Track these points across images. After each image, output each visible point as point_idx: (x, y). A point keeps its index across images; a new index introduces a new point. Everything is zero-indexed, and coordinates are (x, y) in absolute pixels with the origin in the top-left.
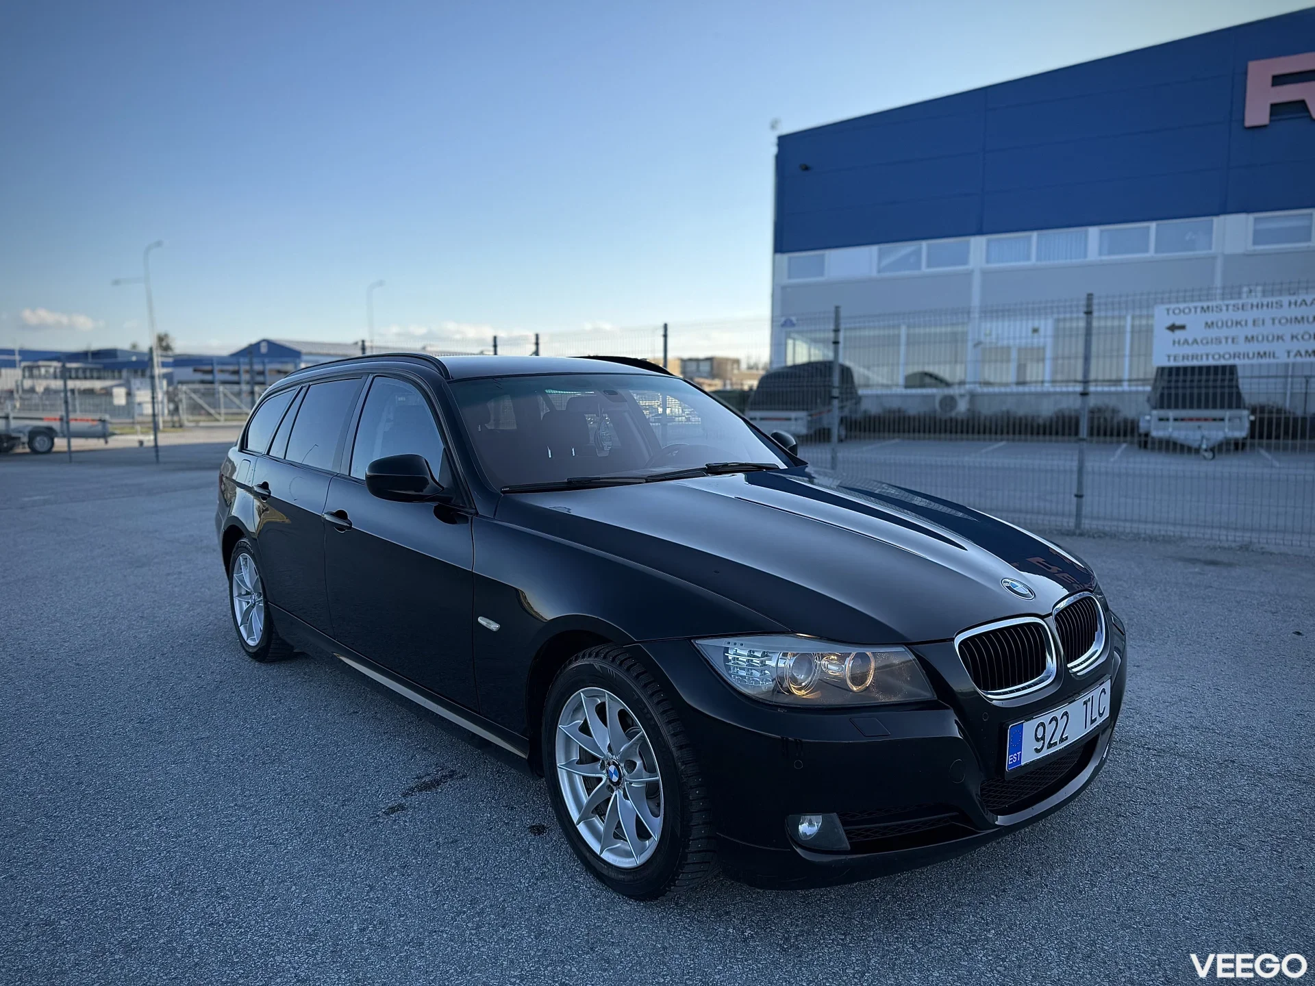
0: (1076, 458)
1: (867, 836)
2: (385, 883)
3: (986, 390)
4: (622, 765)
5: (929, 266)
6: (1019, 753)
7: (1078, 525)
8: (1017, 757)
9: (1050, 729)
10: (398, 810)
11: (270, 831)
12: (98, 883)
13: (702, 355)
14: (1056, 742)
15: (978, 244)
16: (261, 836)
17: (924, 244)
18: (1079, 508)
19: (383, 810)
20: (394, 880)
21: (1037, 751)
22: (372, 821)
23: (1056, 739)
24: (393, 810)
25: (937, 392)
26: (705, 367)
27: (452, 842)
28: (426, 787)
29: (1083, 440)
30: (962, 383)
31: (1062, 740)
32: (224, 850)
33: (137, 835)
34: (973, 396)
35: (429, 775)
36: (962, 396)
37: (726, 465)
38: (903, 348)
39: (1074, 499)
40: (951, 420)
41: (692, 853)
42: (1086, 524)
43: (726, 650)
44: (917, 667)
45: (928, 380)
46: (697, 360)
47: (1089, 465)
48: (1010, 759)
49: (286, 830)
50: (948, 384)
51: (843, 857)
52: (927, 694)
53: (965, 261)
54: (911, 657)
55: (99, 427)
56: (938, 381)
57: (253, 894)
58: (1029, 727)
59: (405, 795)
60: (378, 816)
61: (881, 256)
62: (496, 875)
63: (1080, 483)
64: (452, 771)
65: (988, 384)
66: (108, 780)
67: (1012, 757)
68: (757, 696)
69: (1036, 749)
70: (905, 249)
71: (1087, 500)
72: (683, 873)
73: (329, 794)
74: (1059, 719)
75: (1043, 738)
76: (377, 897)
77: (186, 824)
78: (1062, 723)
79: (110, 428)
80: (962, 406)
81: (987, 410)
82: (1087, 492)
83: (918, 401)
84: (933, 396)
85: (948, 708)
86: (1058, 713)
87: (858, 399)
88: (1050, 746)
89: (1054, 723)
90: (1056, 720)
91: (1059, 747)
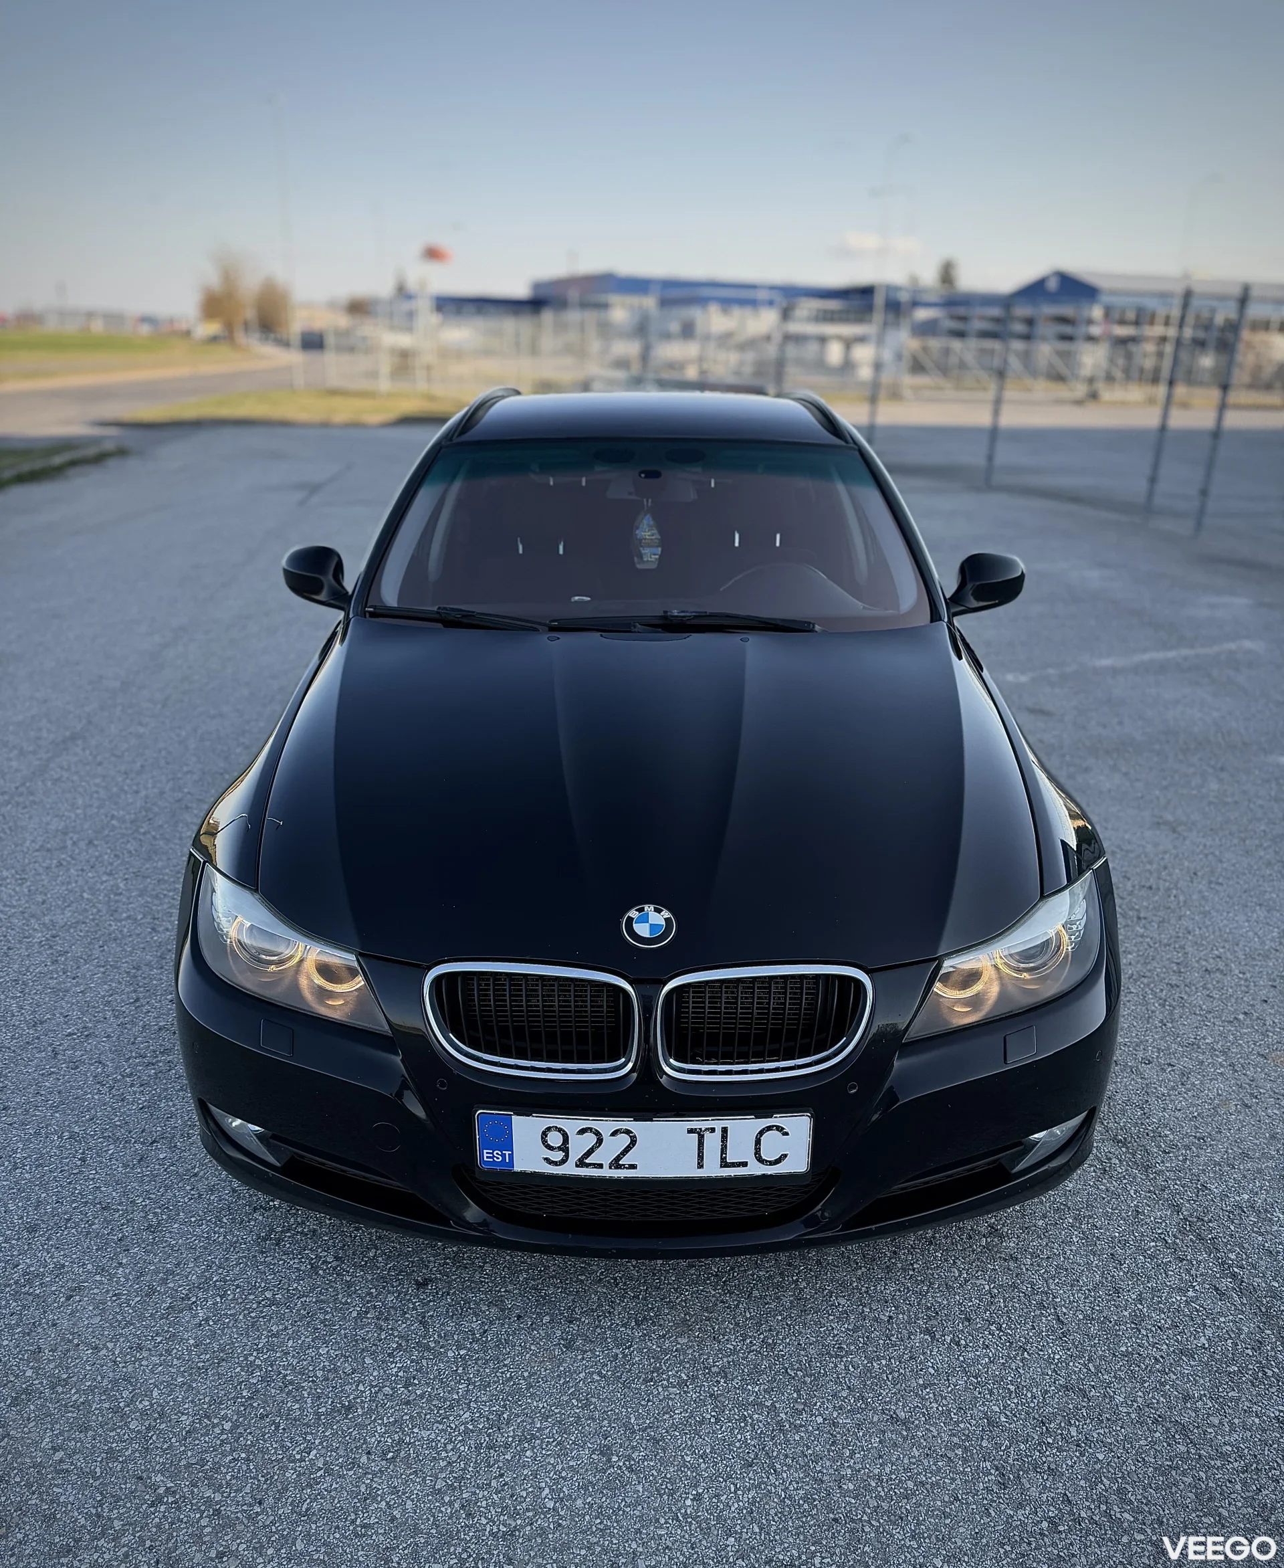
6: (507, 1153)
8: (503, 1156)
9: (580, 1143)
14: (601, 1163)
21: (549, 1162)
23: (601, 1159)
31: (616, 1166)
51: (268, 1171)
58: (526, 1126)
67: (492, 1153)
69: (546, 1159)
74: (607, 1134)
75: (564, 1149)
78: (615, 1143)
85: (398, 1054)
86: (606, 1125)
88: (583, 1165)
89: (591, 1139)
90: (596, 1135)
91: (607, 1173)
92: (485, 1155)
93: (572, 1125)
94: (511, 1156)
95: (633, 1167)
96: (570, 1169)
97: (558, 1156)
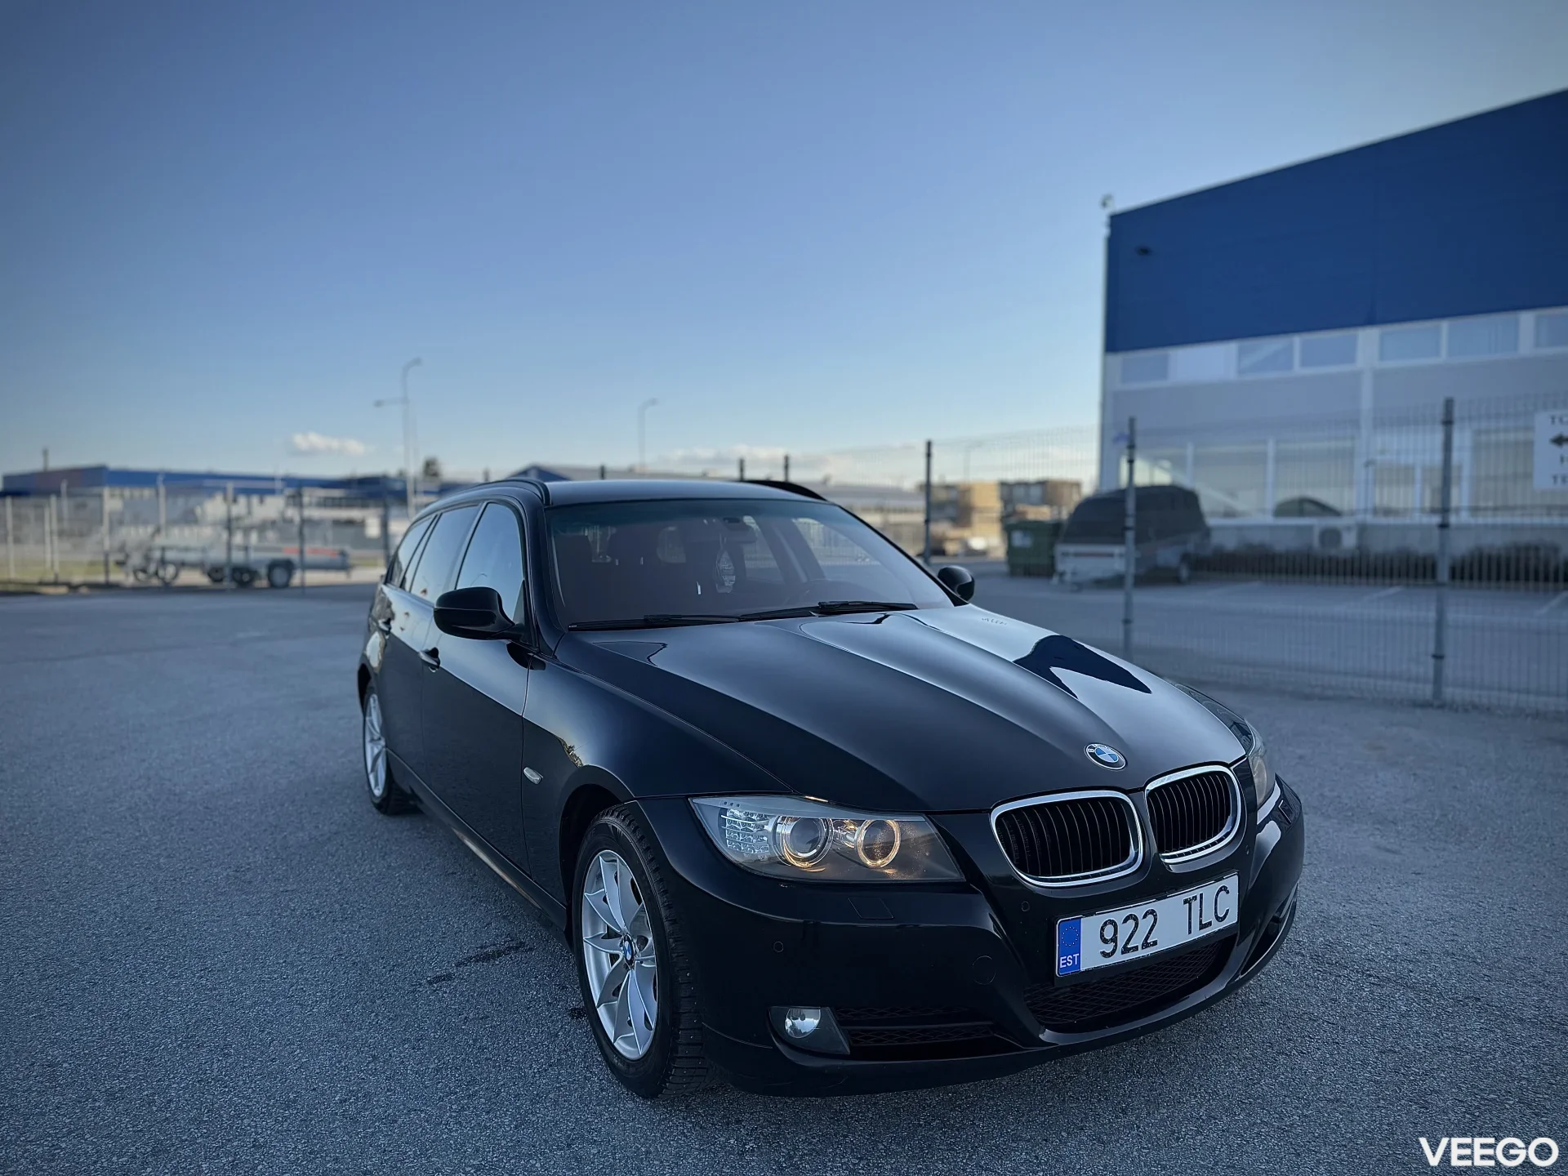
0: (1433, 607)
1: (880, 1041)
2: (390, 1056)
3: (1382, 520)
4: (635, 941)
5: (1304, 364)
6: (1076, 955)
7: (1437, 693)
8: (1073, 959)
9: (1125, 930)
10: (444, 980)
11: (305, 992)
12: (116, 1029)
13: (1032, 475)
14: (1137, 947)
15: (1368, 339)
16: (293, 996)
17: (1297, 340)
18: (1438, 672)
19: (429, 979)
20: (401, 1052)
21: (1105, 955)
22: (412, 989)
23: (1137, 941)
24: (438, 979)
25: (1317, 523)
26: (1036, 492)
27: (482, 1019)
28: (487, 958)
29: (1442, 585)
30: (1352, 513)
31: (1146, 945)
32: (250, 1007)
33: (175, 985)
34: (1363, 529)
35: (495, 945)
36: (1349, 528)
37: (846, 604)
38: (1271, 466)
39: (1431, 661)
40: (1330, 559)
41: (684, 1045)
42: (1449, 692)
43: (724, 811)
44: (940, 842)
45: (1307, 507)
46: (1026, 485)
47: (1451, 616)
48: (1062, 963)
49: (321, 992)
50: (1336, 513)
51: (840, 1063)
52: (954, 874)
53: (1351, 359)
54: (933, 830)
55: (338, 559)
56: (1324, 509)
57: (255, 1054)
58: (1090, 926)
59: (458, 965)
60: (420, 984)
61: (1241, 353)
62: (509, 1056)
63: (1439, 641)
64: (521, 943)
65: (1388, 512)
66: (176, 927)
67: (1066, 959)
68: (746, 864)
69: (1103, 953)
70: (1270, 346)
71: (1449, 662)
72: (675, 1068)
73: (382, 958)
74: (1140, 918)
75: (1114, 940)
76: (375, 1069)
77: (227, 977)
78: (1145, 924)
79: (351, 561)
80: (1349, 541)
81: (1379, 546)
82: (1449, 650)
83: (1289, 534)
84: (1310, 528)
85: (977, 892)
86: (1139, 910)
87: (1207, 532)
88: (1126, 950)
89: (1131, 923)
90: (1134, 920)
91: (1142, 953)
92: (1061, 962)
93: (1118, 915)
94: (1079, 957)
95: (1155, 943)
96: (1118, 958)
97: (1109, 948)
